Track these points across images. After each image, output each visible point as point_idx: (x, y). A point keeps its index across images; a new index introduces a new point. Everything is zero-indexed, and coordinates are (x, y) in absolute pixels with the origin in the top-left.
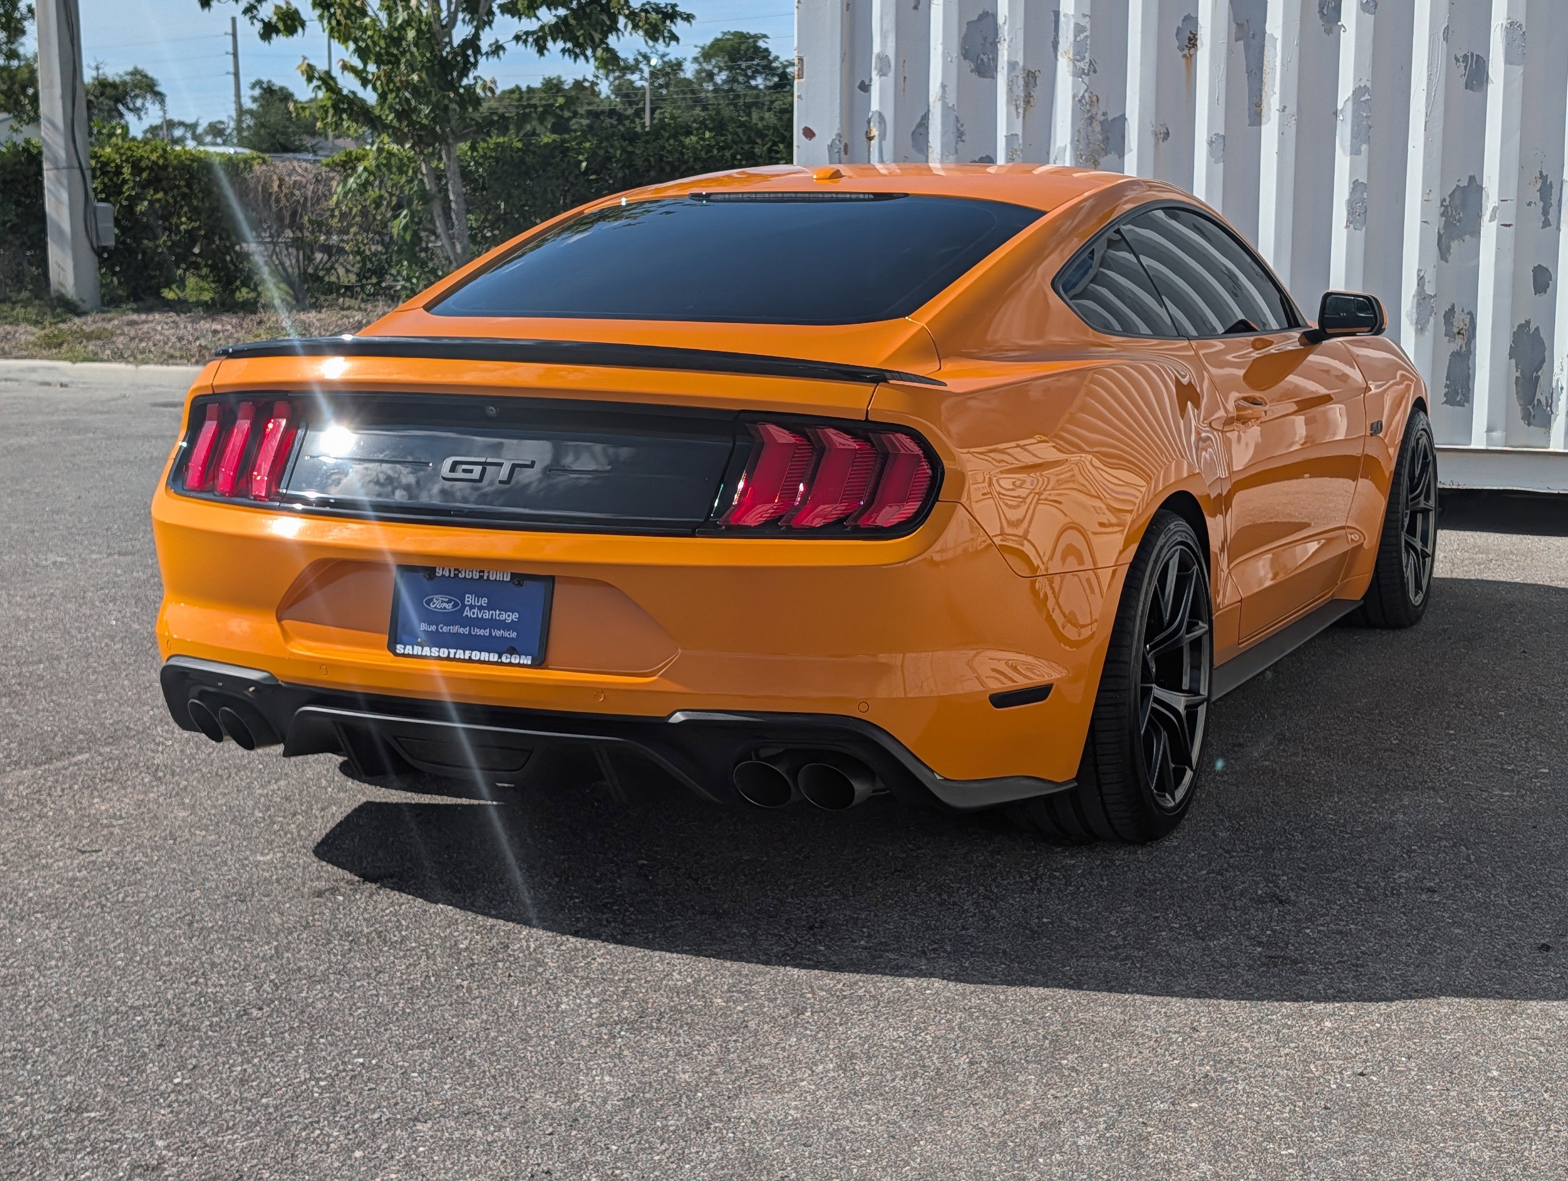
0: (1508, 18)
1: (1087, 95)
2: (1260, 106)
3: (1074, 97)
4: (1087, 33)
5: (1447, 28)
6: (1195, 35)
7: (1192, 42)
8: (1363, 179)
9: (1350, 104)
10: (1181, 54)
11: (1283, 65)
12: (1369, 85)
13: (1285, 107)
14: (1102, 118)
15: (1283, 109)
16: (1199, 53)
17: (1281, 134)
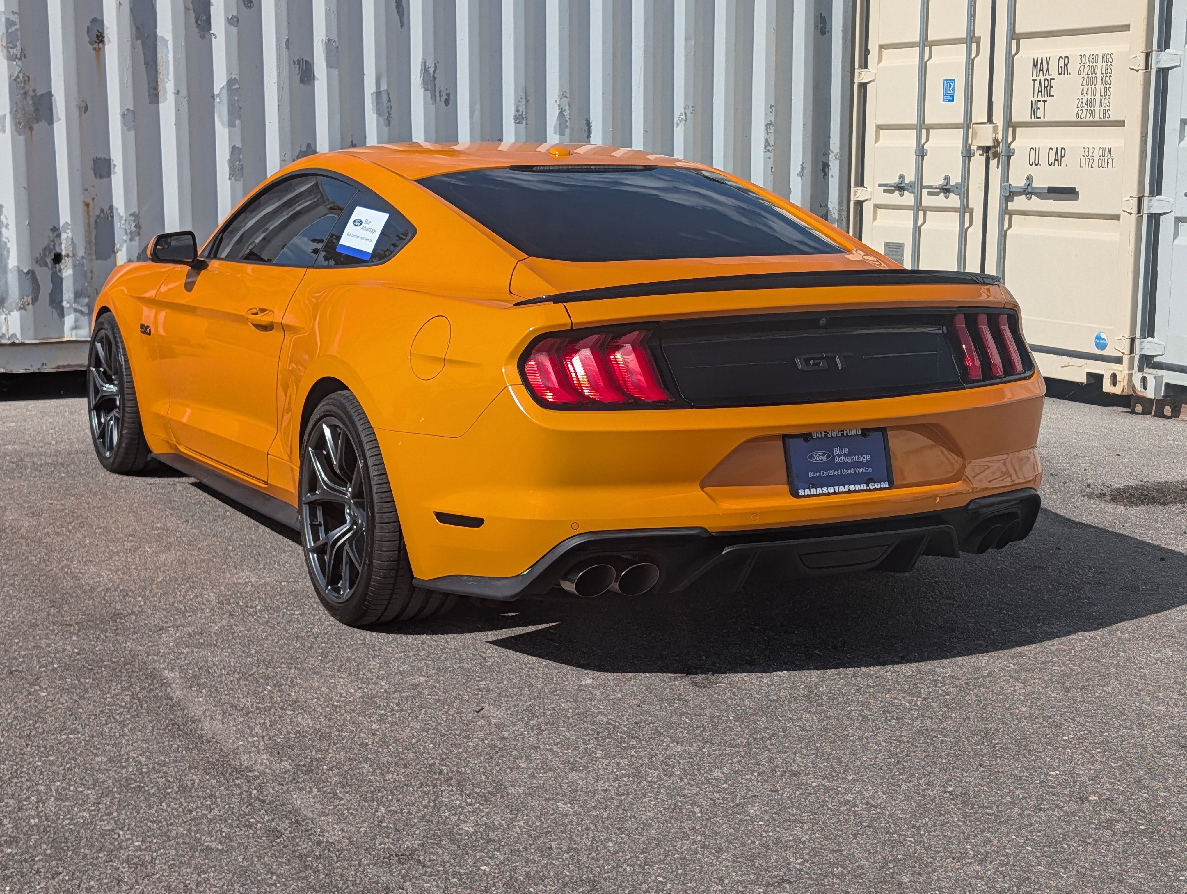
0: (327, 36)
1: (21, 75)
2: (157, 89)
3: (10, 77)
4: (18, 27)
5: (287, 41)
6: (102, 34)
7: (100, 38)
8: (239, 145)
9: (225, 92)
10: (91, 47)
11: (174, 60)
12: (237, 77)
13: (179, 91)
14: (32, 94)
15: (178, 93)
16: (107, 48)
17: (178, 111)
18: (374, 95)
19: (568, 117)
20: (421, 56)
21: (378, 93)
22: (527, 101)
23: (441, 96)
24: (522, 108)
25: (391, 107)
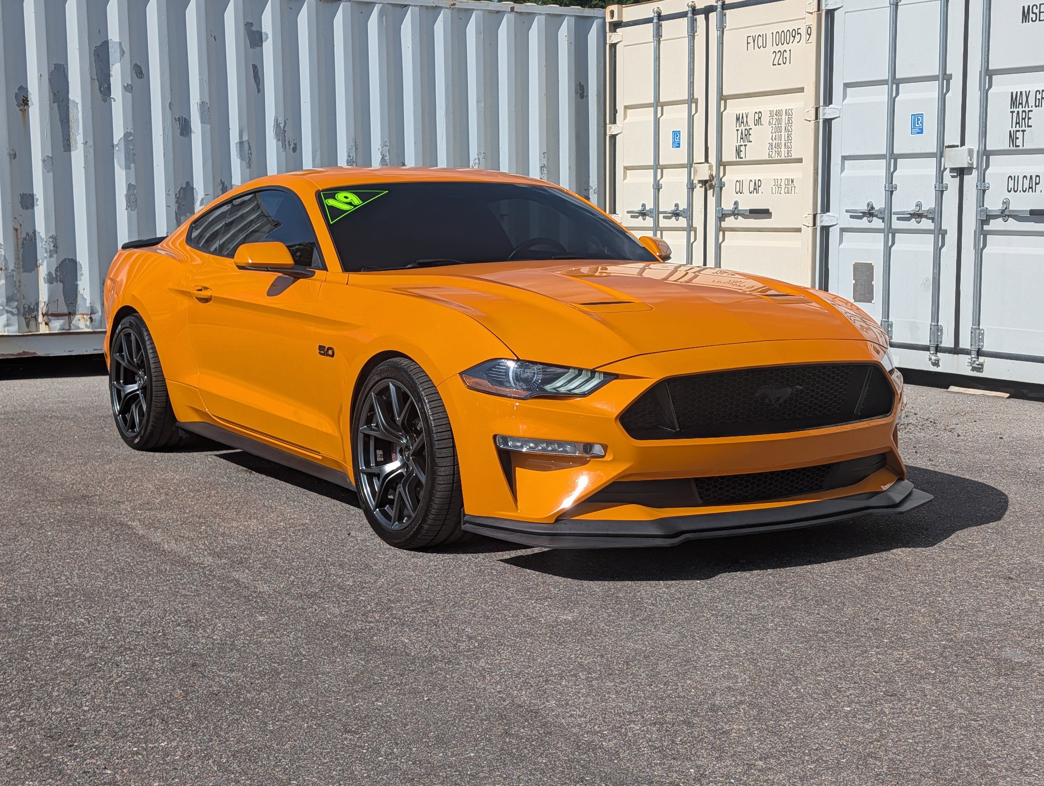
0: (201, 99)
2: (70, 141)
5: (170, 103)
6: (27, 98)
7: (25, 102)
8: (133, 183)
9: (122, 141)
10: (18, 109)
11: (83, 119)
12: (132, 131)
13: (86, 142)
15: (85, 143)
16: (31, 109)
17: (86, 157)
18: (238, 144)
19: (388, 161)
20: (274, 115)
21: (241, 143)
22: (356, 149)
23: (290, 145)
24: (353, 154)
25: (251, 154)
